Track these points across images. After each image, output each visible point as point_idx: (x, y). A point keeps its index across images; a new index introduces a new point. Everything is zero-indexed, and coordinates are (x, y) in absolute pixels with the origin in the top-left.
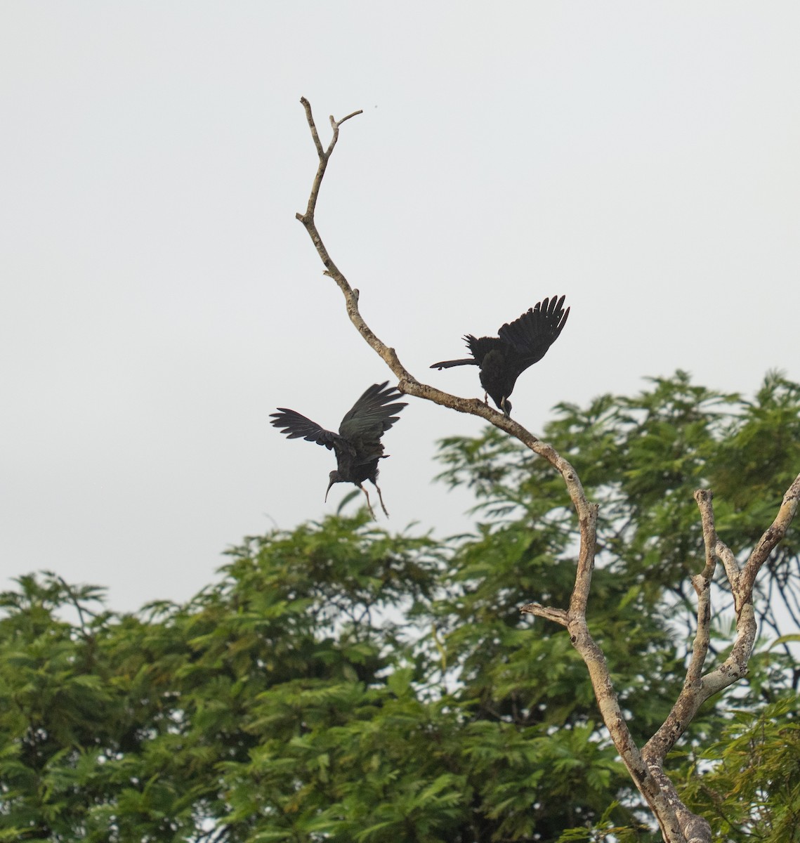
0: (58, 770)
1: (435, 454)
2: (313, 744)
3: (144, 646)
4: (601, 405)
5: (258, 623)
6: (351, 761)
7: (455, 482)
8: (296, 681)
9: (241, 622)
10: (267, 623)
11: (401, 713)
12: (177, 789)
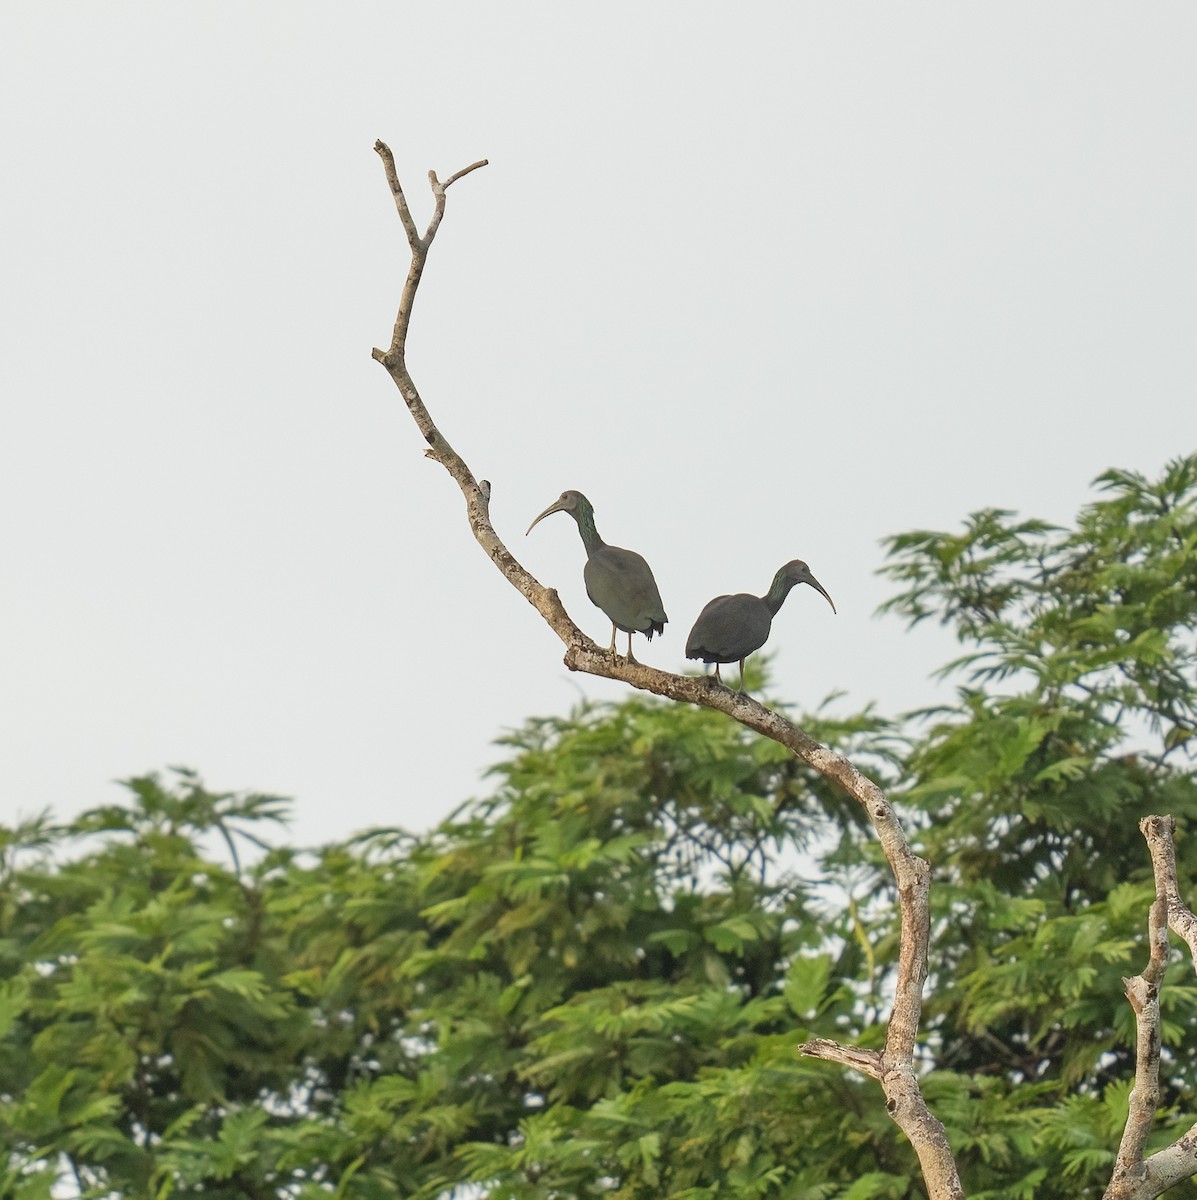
0: (185, 1145)
1: (882, 565)
2: (633, 1114)
3: (344, 916)
4: (1185, 474)
5: (547, 879)
6: (701, 1147)
7: (919, 614)
8: (618, 986)
9: (519, 876)
10: (565, 879)
11: (789, 1061)
12: (398, 1182)
